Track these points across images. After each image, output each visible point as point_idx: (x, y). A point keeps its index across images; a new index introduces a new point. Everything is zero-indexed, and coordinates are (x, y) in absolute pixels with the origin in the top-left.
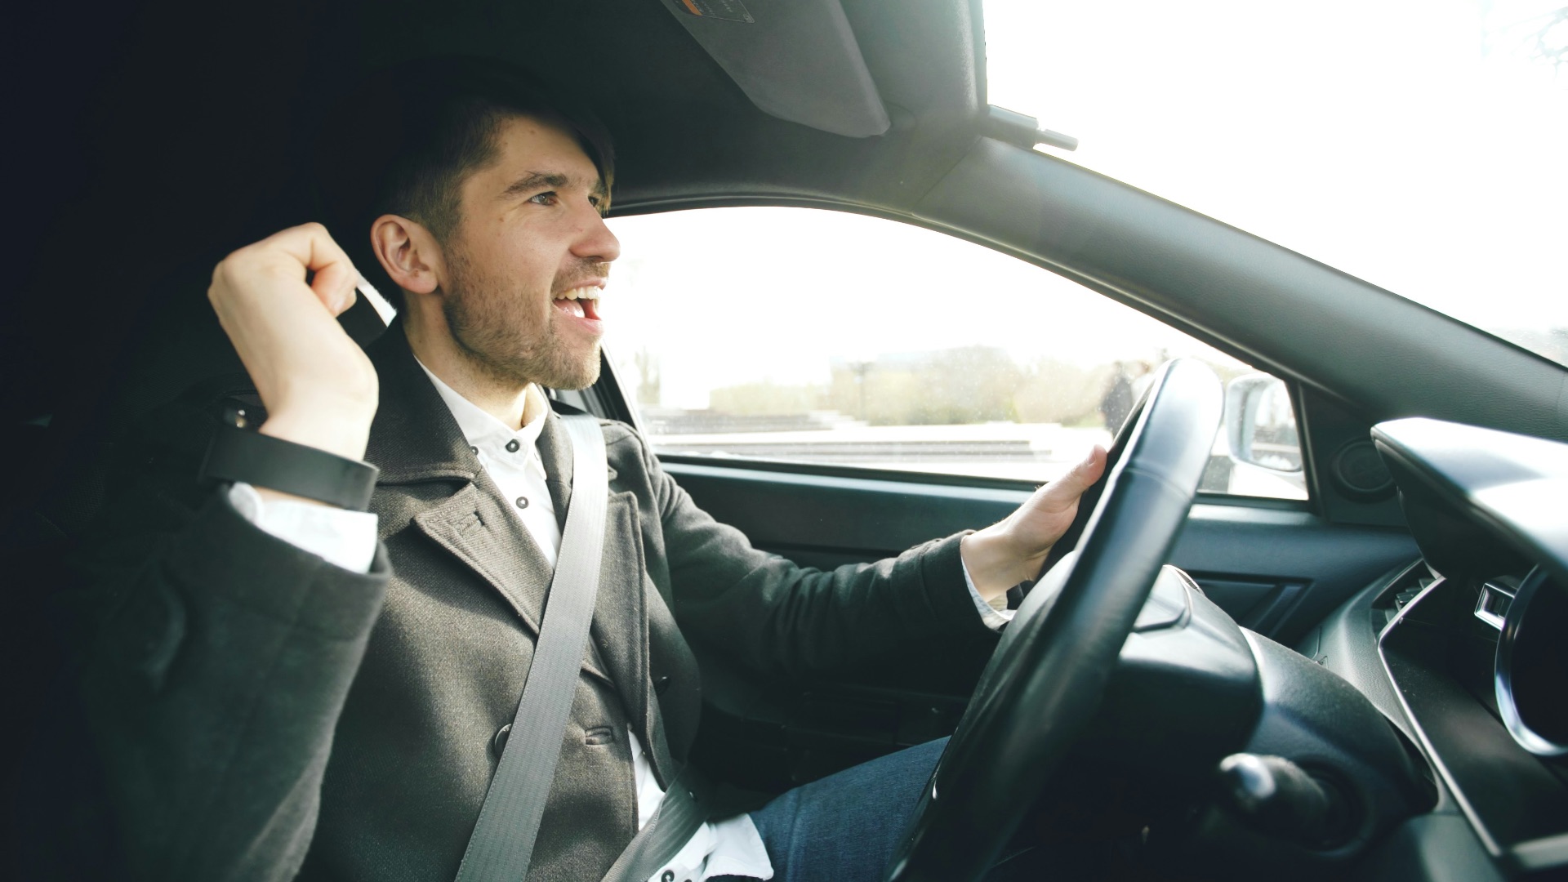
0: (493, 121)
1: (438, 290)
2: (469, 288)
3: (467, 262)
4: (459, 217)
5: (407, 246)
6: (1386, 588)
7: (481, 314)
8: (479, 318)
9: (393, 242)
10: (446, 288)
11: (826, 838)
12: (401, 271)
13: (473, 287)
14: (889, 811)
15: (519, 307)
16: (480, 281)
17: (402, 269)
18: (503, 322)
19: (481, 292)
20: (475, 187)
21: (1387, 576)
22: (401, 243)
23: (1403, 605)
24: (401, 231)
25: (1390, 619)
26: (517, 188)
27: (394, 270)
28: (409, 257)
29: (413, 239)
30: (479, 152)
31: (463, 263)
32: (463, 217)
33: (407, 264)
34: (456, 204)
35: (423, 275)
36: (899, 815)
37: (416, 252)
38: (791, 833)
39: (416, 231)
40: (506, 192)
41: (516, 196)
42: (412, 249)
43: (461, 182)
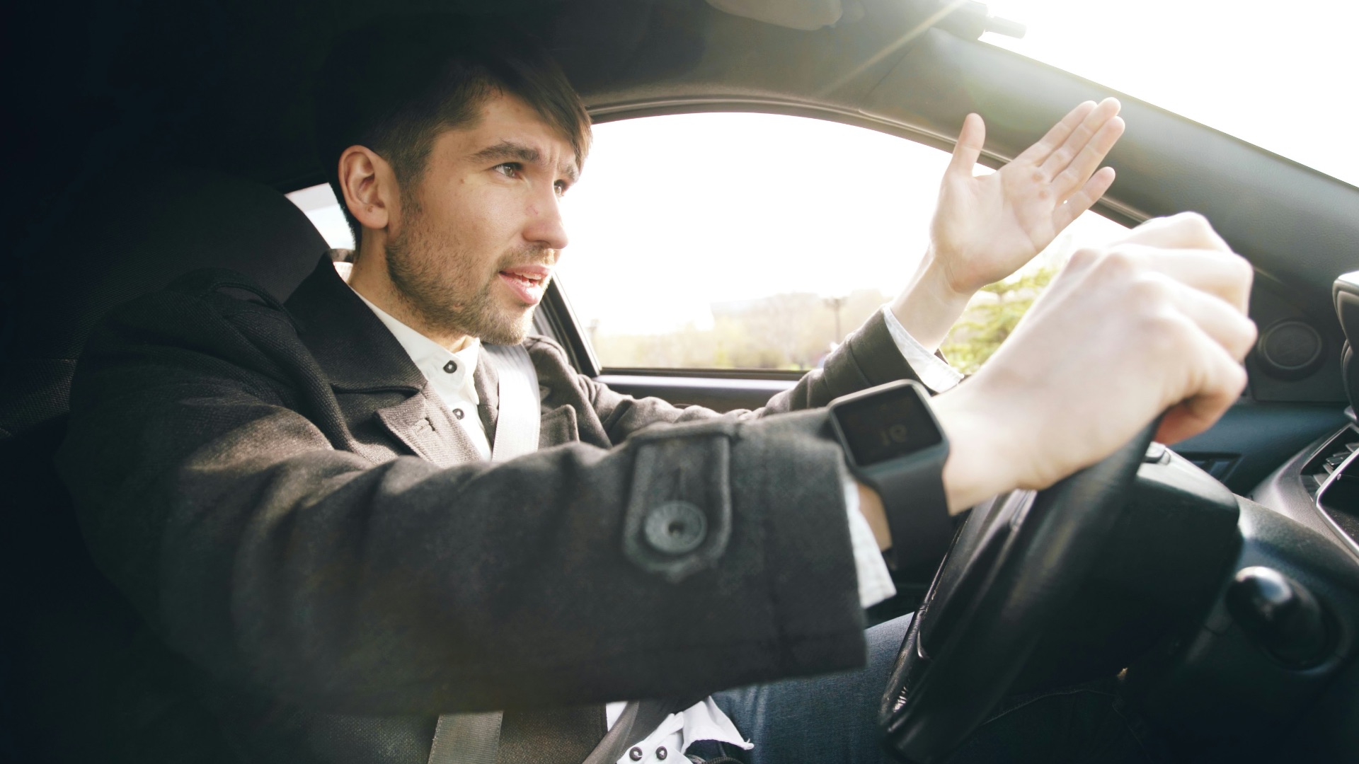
0: (483, 89)
1: (386, 228)
2: (416, 235)
3: (420, 210)
4: (425, 166)
5: (369, 180)
6: (1313, 456)
7: (422, 261)
8: (419, 265)
9: (359, 172)
10: (395, 229)
11: (789, 717)
12: (357, 200)
13: (420, 234)
14: (850, 690)
15: (458, 266)
16: (428, 230)
17: (360, 199)
18: (440, 274)
19: (427, 242)
20: (447, 143)
21: (1312, 445)
22: (366, 175)
23: (1335, 467)
24: (368, 165)
25: (1322, 483)
26: (489, 152)
27: (352, 199)
28: (370, 191)
29: (378, 175)
30: (461, 115)
31: (417, 210)
32: (427, 168)
33: (366, 196)
34: (425, 153)
35: (377, 211)
36: (859, 694)
37: (376, 187)
38: (754, 711)
39: (382, 168)
40: (476, 154)
41: (484, 160)
42: (375, 183)
43: (434, 135)
